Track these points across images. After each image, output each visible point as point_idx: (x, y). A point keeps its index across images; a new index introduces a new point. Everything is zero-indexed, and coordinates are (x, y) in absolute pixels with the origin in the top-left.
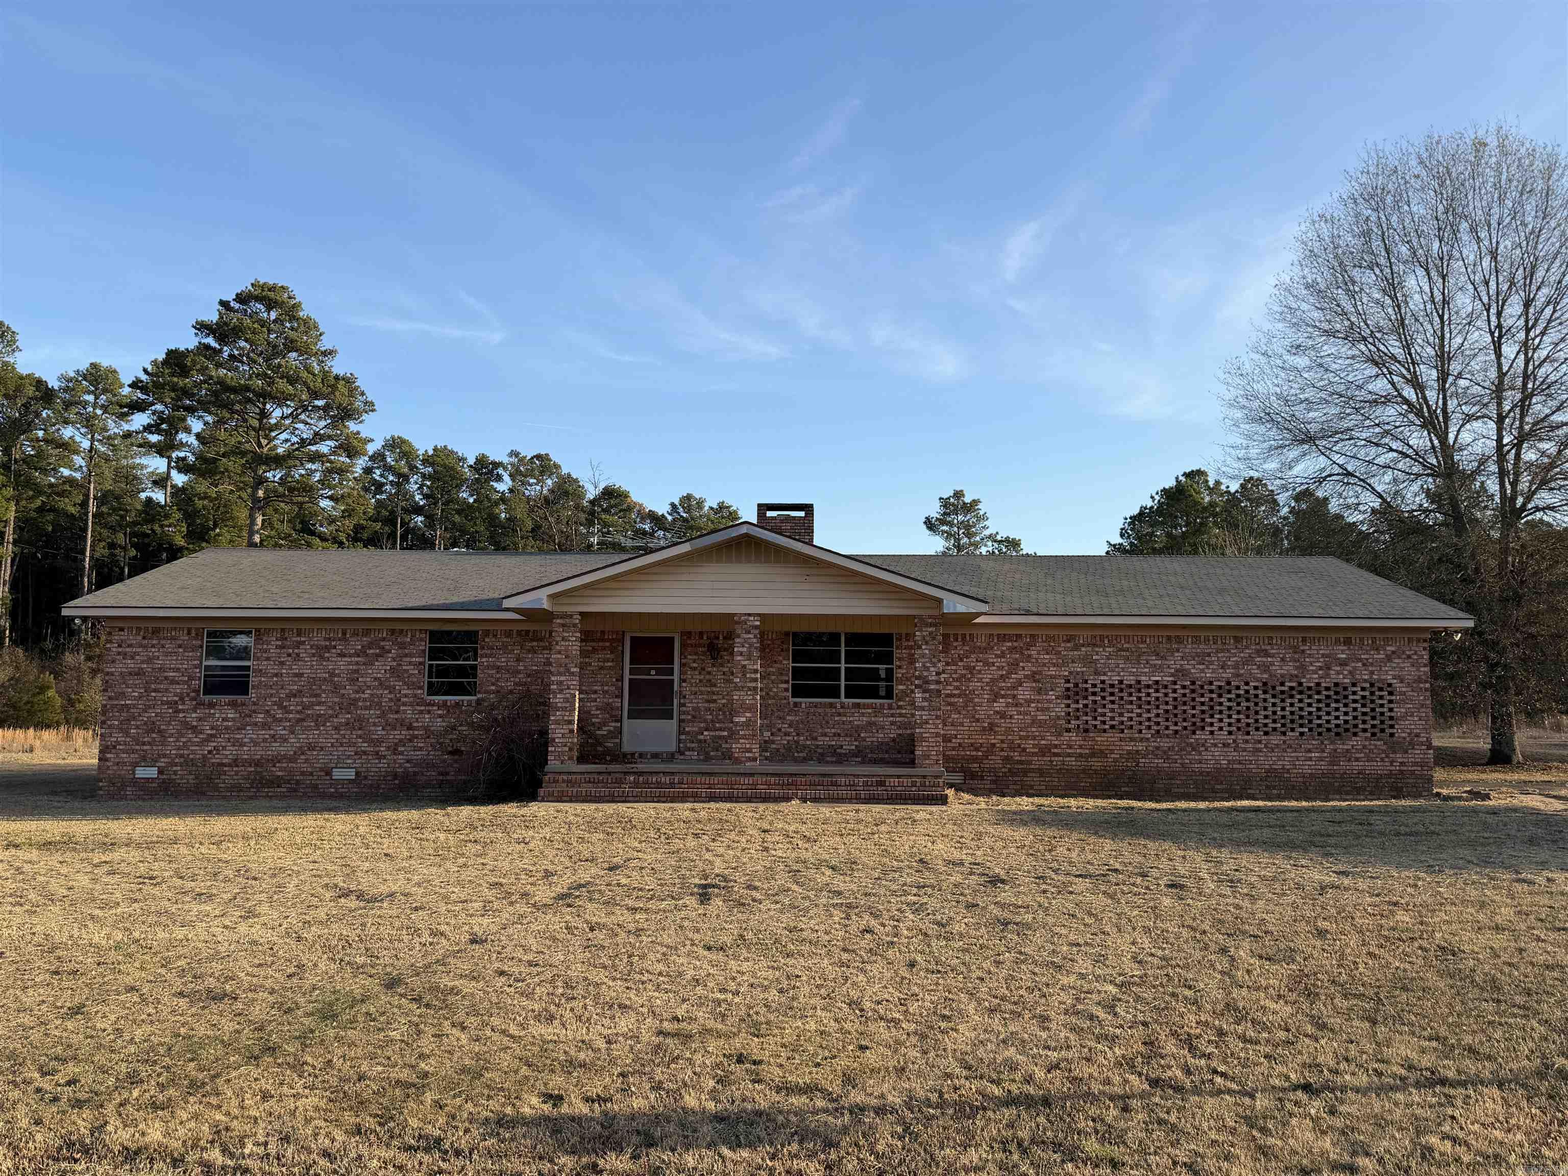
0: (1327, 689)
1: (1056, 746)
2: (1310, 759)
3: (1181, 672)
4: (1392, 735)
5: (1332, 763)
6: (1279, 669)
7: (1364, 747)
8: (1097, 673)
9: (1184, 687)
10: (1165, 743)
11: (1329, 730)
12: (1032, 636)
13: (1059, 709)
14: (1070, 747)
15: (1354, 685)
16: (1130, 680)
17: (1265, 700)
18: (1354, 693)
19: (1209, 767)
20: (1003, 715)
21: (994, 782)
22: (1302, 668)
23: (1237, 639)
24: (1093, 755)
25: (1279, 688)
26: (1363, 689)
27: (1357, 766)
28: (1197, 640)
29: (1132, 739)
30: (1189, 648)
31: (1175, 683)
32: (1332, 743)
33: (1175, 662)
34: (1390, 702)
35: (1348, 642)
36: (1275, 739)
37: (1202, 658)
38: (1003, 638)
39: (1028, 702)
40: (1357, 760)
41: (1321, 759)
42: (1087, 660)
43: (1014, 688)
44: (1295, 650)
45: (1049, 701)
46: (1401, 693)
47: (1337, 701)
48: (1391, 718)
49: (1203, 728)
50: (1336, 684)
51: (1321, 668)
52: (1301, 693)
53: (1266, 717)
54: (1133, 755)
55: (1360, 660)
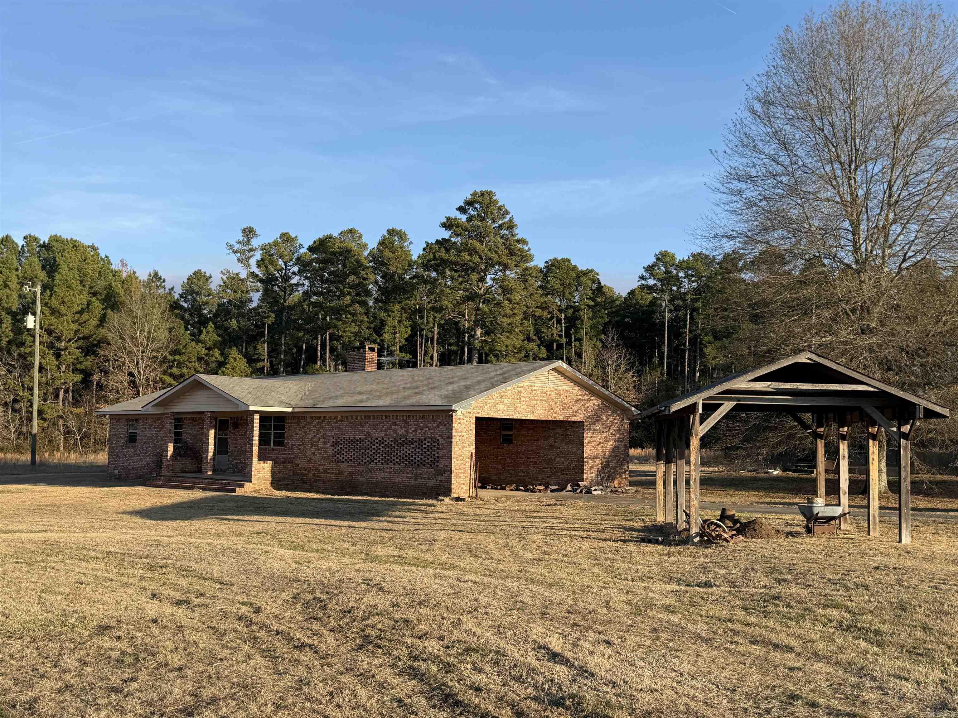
0: (416, 442)
1: (329, 469)
2: (408, 477)
3: (368, 434)
4: (437, 466)
5: (416, 480)
6: (401, 432)
7: (427, 472)
8: (342, 434)
9: (369, 441)
10: (361, 468)
11: (415, 463)
12: (324, 417)
13: (330, 452)
14: (332, 469)
15: (425, 440)
16: (352, 437)
17: (394, 447)
18: (425, 444)
19: (374, 480)
20: (314, 454)
21: (310, 485)
22: (407, 431)
23: (387, 417)
24: (339, 474)
25: (400, 441)
26: (428, 442)
27: (423, 482)
28: (374, 417)
29: (351, 466)
30: (371, 422)
31: (366, 439)
32: (416, 469)
33: (366, 429)
34: (438, 448)
35: (423, 417)
36: (397, 467)
37: (374, 426)
38: (316, 418)
39: (322, 448)
40: (424, 478)
41: (412, 478)
42: (340, 429)
43: (318, 442)
44: (405, 421)
45: (327, 448)
46: (442, 444)
47: (419, 448)
48: (438, 457)
49: (373, 461)
50: (419, 439)
51: (414, 431)
52: (406, 444)
53: (394, 456)
54: (351, 474)
55: (428, 427)
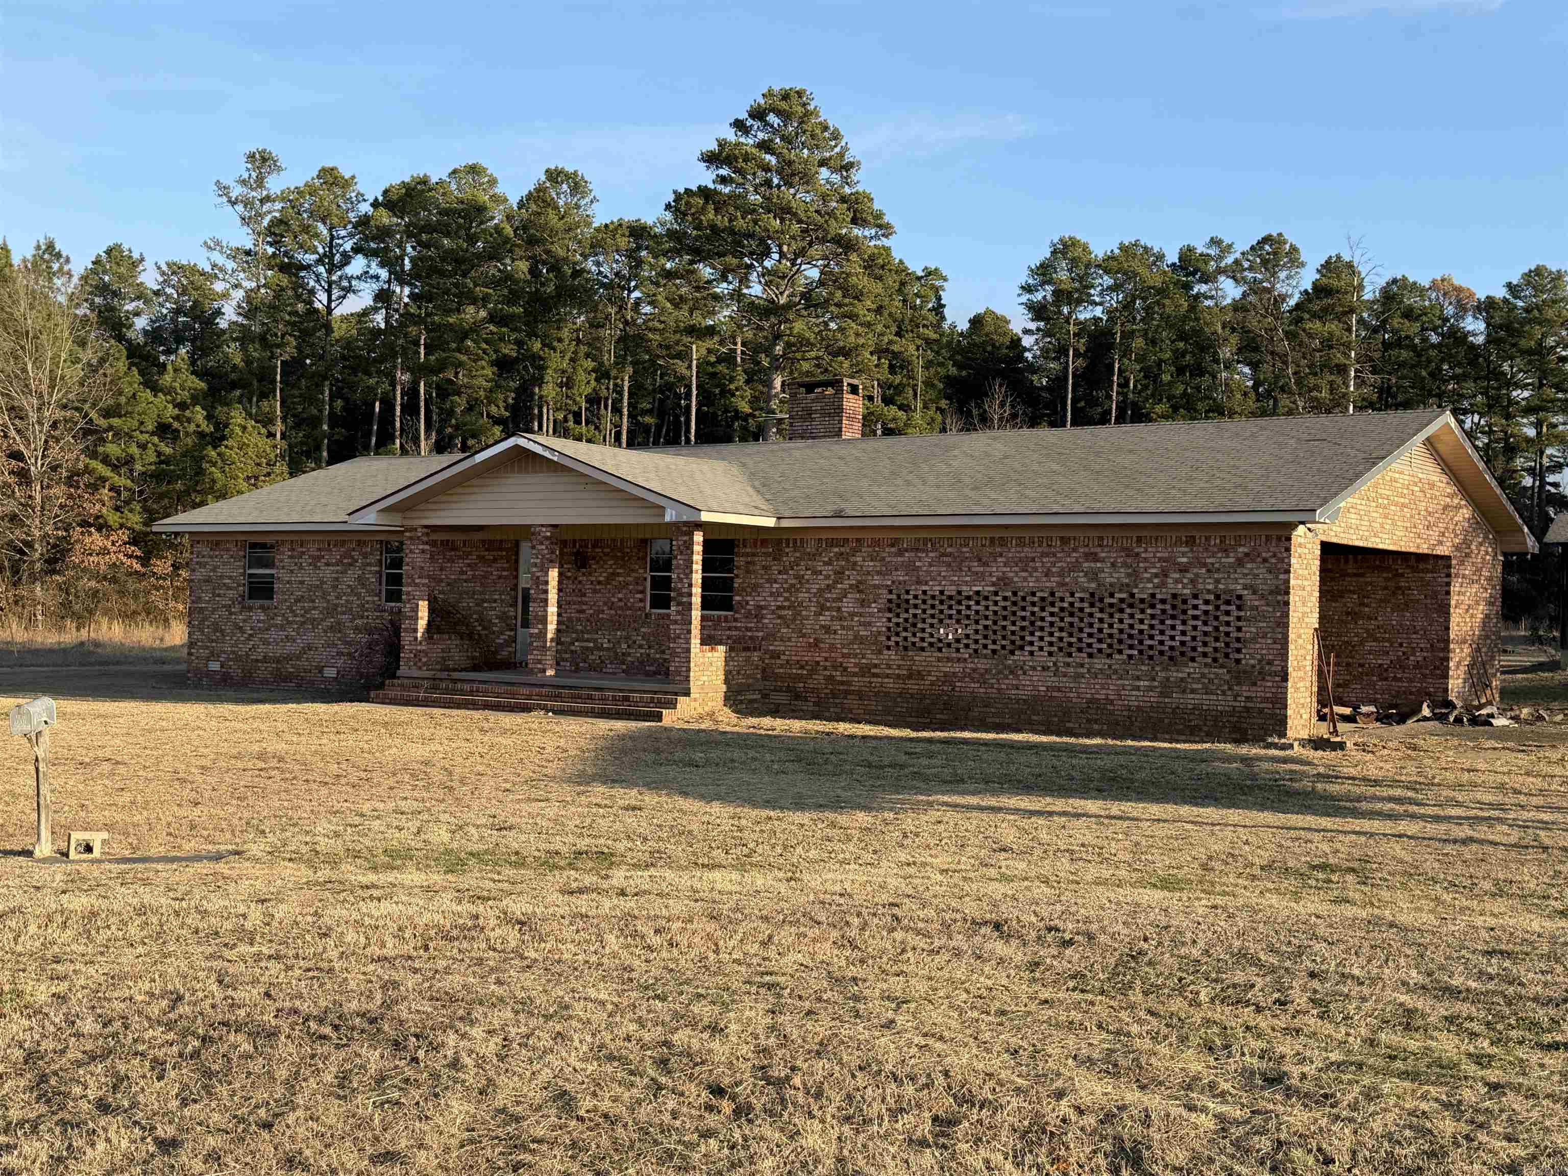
0: (1163, 601)
1: (876, 666)
2: (1138, 688)
3: (1004, 581)
4: (1238, 661)
5: (1162, 694)
6: (1109, 577)
7: (1203, 675)
8: (919, 582)
9: (1005, 599)
10: (982, 664)
11: (1161, 653)
12: (858, 540)
13: (880, 624)
14: (889, 667)
15: (1195, 596)
16: (951, 590)
17: (1091, 615)
18: (1195, 607)
19: (1023, 694)
20: (827, 629)
21: (816, 704)
22: (1135, 575)
23: (1064, 541)
24: (910, 677)
25: (1108, 600)
26: (1207, 602)
27: (1191, 700)
28: (1021, 542)
29: (949, 659)
30: (1013, 552)
31: (996, 594)
32: (1166, 669)
33: (997, 569)
34: (1239, 619)
35: (1191, 541)
36: (1099, 663)
37: (1025, 564)
38: (832, 543)
39: (852, 615)
40: (1193, 691)
41: (1151, 689)
42: (910, 568)
43: (840, 600)
44: (1129, 553)
45: (871, 615)
46: (1252, 608)
47: (1173, 617)
48: (1238, 640)
49: (1022, 648)
50: (1175, 596)
51: (1156, 575)
52: (1131, 606)
53: (1090, 635)
54: (948, 678)
55: (1205, 565)
